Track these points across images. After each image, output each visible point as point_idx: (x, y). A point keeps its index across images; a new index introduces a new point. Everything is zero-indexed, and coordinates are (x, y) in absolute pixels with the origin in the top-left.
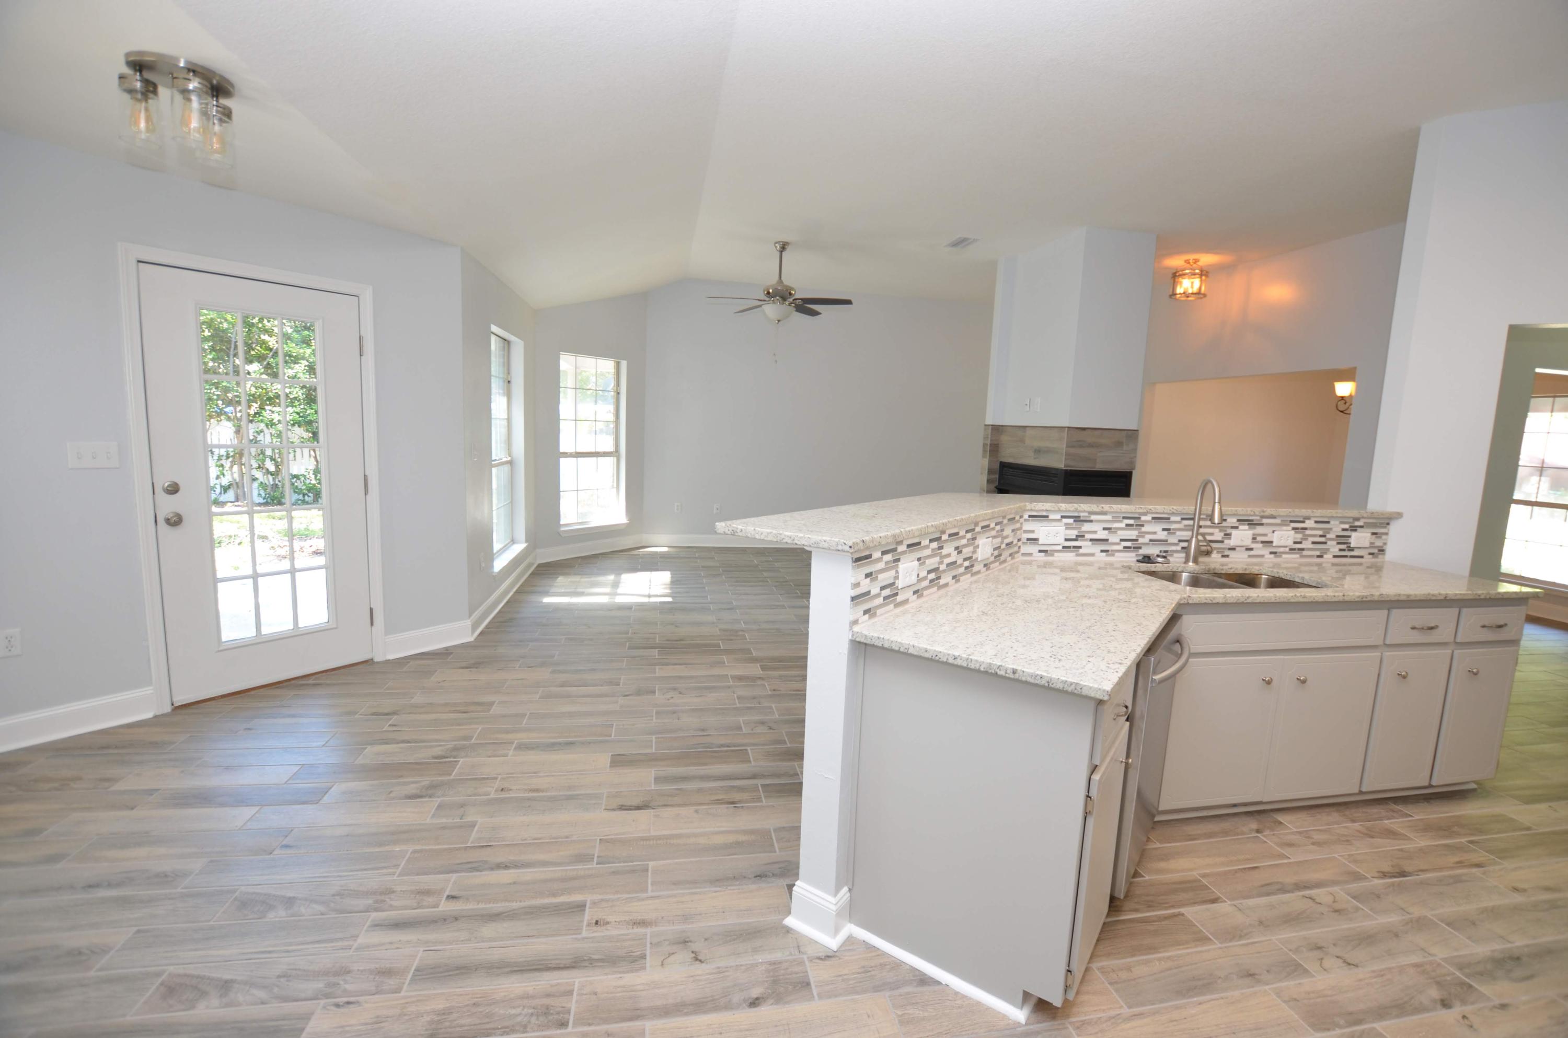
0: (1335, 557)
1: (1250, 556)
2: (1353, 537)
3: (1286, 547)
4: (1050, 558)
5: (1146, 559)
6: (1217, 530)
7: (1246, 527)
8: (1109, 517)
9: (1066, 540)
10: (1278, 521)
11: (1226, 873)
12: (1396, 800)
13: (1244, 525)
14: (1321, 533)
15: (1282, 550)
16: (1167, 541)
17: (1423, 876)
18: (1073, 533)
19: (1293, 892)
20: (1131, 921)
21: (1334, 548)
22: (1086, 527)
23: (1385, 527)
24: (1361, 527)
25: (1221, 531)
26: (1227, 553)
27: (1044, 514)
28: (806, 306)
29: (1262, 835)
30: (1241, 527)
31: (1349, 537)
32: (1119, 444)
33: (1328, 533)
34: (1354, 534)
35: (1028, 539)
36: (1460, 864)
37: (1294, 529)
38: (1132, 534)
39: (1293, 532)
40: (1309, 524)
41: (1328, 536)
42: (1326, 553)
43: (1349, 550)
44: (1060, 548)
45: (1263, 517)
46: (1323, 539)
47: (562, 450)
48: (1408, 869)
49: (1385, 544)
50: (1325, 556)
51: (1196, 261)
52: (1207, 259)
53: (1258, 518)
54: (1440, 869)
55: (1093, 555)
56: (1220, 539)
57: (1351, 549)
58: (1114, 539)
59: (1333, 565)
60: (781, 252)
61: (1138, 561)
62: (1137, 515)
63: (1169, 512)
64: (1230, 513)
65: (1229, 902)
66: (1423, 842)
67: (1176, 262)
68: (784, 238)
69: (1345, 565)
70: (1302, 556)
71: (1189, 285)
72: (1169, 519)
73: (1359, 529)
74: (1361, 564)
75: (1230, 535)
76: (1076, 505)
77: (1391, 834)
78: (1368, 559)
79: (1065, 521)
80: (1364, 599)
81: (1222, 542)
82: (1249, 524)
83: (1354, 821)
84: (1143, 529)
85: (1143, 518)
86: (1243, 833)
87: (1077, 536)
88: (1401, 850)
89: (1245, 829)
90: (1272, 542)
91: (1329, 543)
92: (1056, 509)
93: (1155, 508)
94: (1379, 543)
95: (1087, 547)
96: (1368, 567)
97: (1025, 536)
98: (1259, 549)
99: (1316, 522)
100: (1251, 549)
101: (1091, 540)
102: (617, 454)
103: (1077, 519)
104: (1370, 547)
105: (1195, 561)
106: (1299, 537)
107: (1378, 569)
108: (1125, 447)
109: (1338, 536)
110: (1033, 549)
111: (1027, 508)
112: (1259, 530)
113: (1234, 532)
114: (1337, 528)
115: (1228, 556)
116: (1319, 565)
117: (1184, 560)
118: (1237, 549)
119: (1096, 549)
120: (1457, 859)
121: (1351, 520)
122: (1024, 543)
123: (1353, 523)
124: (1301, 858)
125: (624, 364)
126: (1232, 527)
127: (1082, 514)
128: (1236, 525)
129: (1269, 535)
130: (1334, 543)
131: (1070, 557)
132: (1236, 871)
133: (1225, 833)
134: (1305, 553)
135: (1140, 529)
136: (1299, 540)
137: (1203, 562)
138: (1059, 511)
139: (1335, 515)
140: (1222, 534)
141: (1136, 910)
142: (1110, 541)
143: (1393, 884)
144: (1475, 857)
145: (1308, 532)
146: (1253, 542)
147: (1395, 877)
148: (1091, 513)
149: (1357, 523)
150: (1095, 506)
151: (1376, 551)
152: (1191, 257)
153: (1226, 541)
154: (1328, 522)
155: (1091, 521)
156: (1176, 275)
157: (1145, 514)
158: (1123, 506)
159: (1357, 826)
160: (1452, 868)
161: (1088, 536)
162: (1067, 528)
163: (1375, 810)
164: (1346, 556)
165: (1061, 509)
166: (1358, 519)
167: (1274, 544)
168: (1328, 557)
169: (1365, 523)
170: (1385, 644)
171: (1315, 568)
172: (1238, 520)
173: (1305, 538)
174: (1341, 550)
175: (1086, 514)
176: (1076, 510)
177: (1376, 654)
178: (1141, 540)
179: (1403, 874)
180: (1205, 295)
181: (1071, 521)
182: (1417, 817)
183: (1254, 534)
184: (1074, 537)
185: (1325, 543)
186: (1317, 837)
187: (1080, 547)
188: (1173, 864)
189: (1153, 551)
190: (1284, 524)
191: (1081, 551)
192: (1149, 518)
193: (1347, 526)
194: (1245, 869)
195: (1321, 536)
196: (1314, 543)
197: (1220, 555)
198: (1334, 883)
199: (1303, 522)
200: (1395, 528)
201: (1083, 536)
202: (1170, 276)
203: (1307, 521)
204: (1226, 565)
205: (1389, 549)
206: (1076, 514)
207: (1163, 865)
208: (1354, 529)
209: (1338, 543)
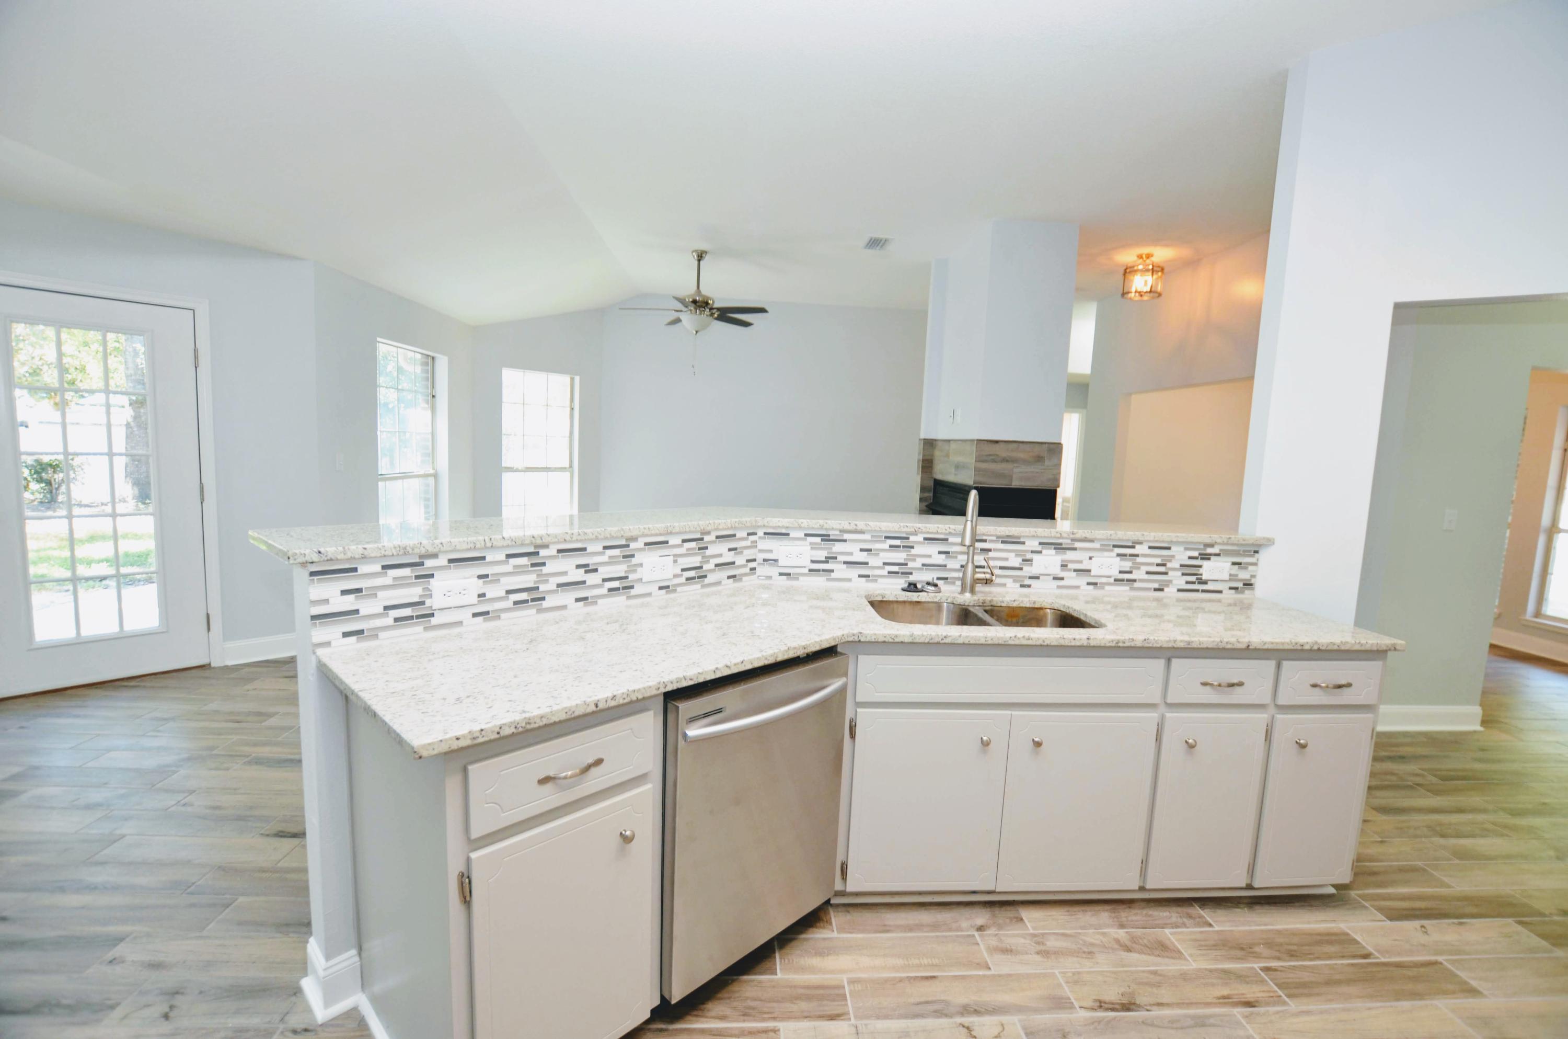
0: (1179, 590)
1: (1059, 587)
2: (1204, 567)
3: (1110, 577)
4: (794, 583)
5: (912, 586)
6: (1013, 555)
7: (1053, 552)
8: (867, 537)
9: (813, 562)
10: (1096, 545)
11: (886, 980)
12: (1204, 902)
13: (1050, 549)
14: (1159, 561)
15: (1104, 580)
16: (945, 566)
17: (1156, 1012)
18: (821, 555)
19: (951, 1017)
20: (702, 1031)
21: (1180, 581)
22: (838, 547)
23: (1252, 556)
24: (1218, 555)
25: (1017, 555)
26: (1027, 582)
27: (784, 531)
28: (726, 315)
29: (980, 936)
30: (1044, 552)
31: (1200, 566)
32: (1039, 459)
33: (1170, 561)
34: (1205, 564)
35: (765, 560)
36: (1226, 1000)
37: (1118, 555)
38: (900, 556)
39: (1118, 559)
40: (1139, 549)
41: (1169, 565)
42: (1167, 586)
43: (1199, 583)
44: (806, 571)
45: (1073, 540)
46: (1162, 569)
47: (504, 465)
48: (1140, 1000)
49: (1253, 576)
50: (1166, 589)
51: (1149, 256)
52: (1162, 254)
53: (1069, 541)
54: (1190, 1004)
55: (850, 580)
56: (1017, 565)
57: (1205, 583)
58: (874, 561)
59: (1179, 600)
60: (699, 261)
61: (904, 590)
62: (904, 535)
63: (944, 531)
64: (1027, 534)
65: (853, 1021)
66: (1195, 962)
67: (1127, 257)
68: (702, 246)
69: (1195, 601)
70: (1132, 589)
71: (1141, 283)
72: (947, 540)
73: (1213, 558)
74: (1219, 601)
75: (1030, 560)
76: (821, 522)
77: (1163, 948)
78: (1229, 595)
79: (810, 539)
80: (1121, 644)
81: (1021, 569)
82: (1055, 549)
83: (1122, 926)
84: (913, 551)
85: (912, 538)
86: (959, 929)
87: (826, 558)
88: (1155, 973)
89: (964, 924)
90: (1089, 571)
91: (1170, 573)
92: (796, 525)
93: (925, 527)
94: (1244, 575)
95: (840, 570)
96: (1230, 605)
97: (760, 557)
98: (1071, 578)
99: (1150, 548)
100: (1062, 579)
101: (845, 563)
102: (571, 469)
103: (826, 538)
104: (1230, 580)
105: (972, 591)
106: (1127, 565)
107: (1246, 607)
108: (1047, 463)
109: (1181, 566)
110: (773, 571)
111: (759, 524)
112: (1070, 555)
113: (1035, 557)
114: (1181, 556)
115: (1029, 586)
116: (1157, 600)
117: (959, 589)
118: (1041, 577)
119: (854, 573)
120: (1225, 992)
121: (1202, 547)
122: (759, 564)
123: (1205, 550)
124: (1005, 970)
125: (577, 379)
126: (1032, 552)
127: (831, 533)
128: (1039, 548)
129: (1084, 562)
130: (1179, 573)
131: (819, 582)
132: (901, 980)
133: (935, 927)
134: (1136, 585)
135: (910, 551)
136: (1128, 569)
137: (982, 592)
138: (800, 528)
139: (1175, 540)
140: (1020, 560)
141: (723, 1018)
142: (870, 565)
143: (1099, 1021)
144: (1251, 992)
145: (1139, 560)
146: (1062, 570)
147: (1113, 1010)
148: (843, 531)
149: (1209, 550)
150: (847, 523)
151: (1240, 585)
152: (1145, 250)
153: (1025, 568)
154: (1169, 548)
155: (845, 541)
156: (1128, 271)
157: (915, 533)
158: (882, 523)
159: (1121, 934)
160: (1208, 1004)
161: (841, 558)
162: (812, 548)
163: (1166, 914)
164: (1197, 591)
165: (802, 526)
166: (1211, 546)
167: (1093, 573)
168: (1171, 591)
169: (1221, 550)
170: (1166, 703)
171: (1155, 604)
172: (1040, 544)
173: (1137, 566)
174: (1187, 583)
175: (838, 533)
176: (822, 527)
177: (1154, 715)
178: (911, 565)
179: (1127, 1007)
180: (1160, 295)
181: (818, 540)
182: (1217, 928)
183: (1062, 561)
184: (823, 559)
185: (1166, 573)
186: (1052, 943)
187: (832, 571)
188: (830, 962)
189: (920, 577)
190: (1104, 548)
191: (833, 575)
192: (920, 538)
193: (1196, 554)
194: (916, 978)
195: (1158, 565)
196: (1148, 573)
197: (1018, 585)
198: (1019, 1009)
199: (1133, 547)
200: (1264, 557)
201: (836, 558)
202: (1122, 272)
203: (1137, 546)
204: (1026, 596)
205: (1258, 583)
206: (824, 532)
207: (815, 961)
208: (1206, 557)
209: (1183, 574)
